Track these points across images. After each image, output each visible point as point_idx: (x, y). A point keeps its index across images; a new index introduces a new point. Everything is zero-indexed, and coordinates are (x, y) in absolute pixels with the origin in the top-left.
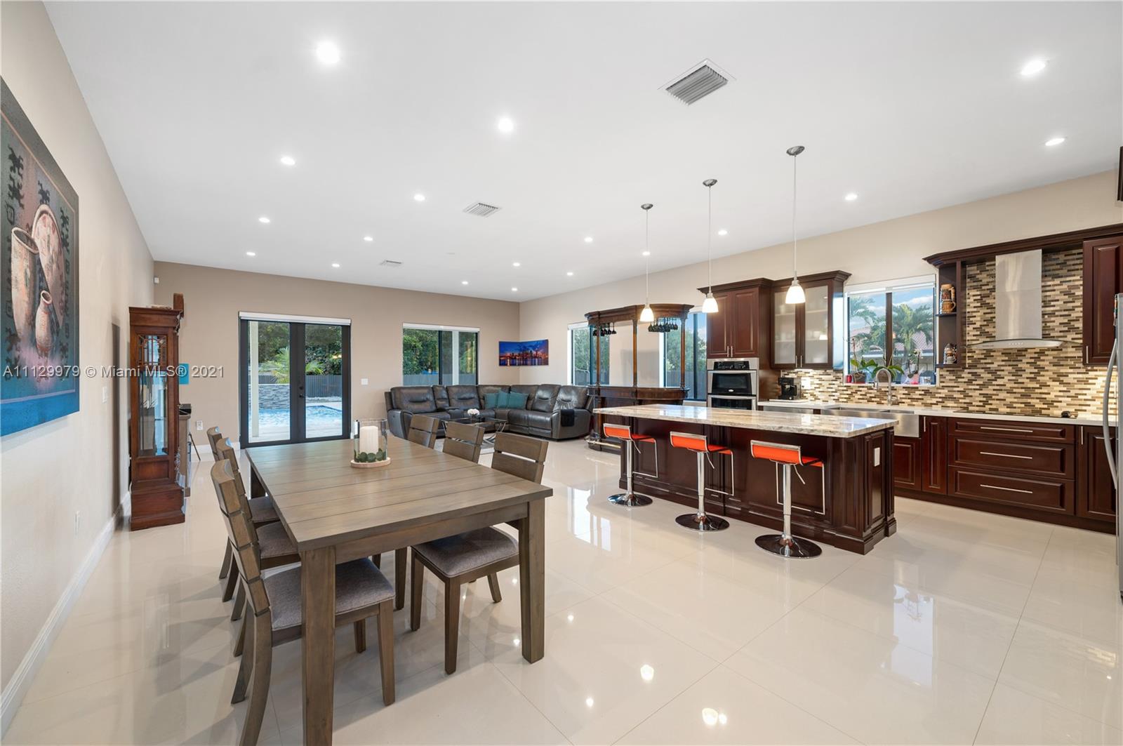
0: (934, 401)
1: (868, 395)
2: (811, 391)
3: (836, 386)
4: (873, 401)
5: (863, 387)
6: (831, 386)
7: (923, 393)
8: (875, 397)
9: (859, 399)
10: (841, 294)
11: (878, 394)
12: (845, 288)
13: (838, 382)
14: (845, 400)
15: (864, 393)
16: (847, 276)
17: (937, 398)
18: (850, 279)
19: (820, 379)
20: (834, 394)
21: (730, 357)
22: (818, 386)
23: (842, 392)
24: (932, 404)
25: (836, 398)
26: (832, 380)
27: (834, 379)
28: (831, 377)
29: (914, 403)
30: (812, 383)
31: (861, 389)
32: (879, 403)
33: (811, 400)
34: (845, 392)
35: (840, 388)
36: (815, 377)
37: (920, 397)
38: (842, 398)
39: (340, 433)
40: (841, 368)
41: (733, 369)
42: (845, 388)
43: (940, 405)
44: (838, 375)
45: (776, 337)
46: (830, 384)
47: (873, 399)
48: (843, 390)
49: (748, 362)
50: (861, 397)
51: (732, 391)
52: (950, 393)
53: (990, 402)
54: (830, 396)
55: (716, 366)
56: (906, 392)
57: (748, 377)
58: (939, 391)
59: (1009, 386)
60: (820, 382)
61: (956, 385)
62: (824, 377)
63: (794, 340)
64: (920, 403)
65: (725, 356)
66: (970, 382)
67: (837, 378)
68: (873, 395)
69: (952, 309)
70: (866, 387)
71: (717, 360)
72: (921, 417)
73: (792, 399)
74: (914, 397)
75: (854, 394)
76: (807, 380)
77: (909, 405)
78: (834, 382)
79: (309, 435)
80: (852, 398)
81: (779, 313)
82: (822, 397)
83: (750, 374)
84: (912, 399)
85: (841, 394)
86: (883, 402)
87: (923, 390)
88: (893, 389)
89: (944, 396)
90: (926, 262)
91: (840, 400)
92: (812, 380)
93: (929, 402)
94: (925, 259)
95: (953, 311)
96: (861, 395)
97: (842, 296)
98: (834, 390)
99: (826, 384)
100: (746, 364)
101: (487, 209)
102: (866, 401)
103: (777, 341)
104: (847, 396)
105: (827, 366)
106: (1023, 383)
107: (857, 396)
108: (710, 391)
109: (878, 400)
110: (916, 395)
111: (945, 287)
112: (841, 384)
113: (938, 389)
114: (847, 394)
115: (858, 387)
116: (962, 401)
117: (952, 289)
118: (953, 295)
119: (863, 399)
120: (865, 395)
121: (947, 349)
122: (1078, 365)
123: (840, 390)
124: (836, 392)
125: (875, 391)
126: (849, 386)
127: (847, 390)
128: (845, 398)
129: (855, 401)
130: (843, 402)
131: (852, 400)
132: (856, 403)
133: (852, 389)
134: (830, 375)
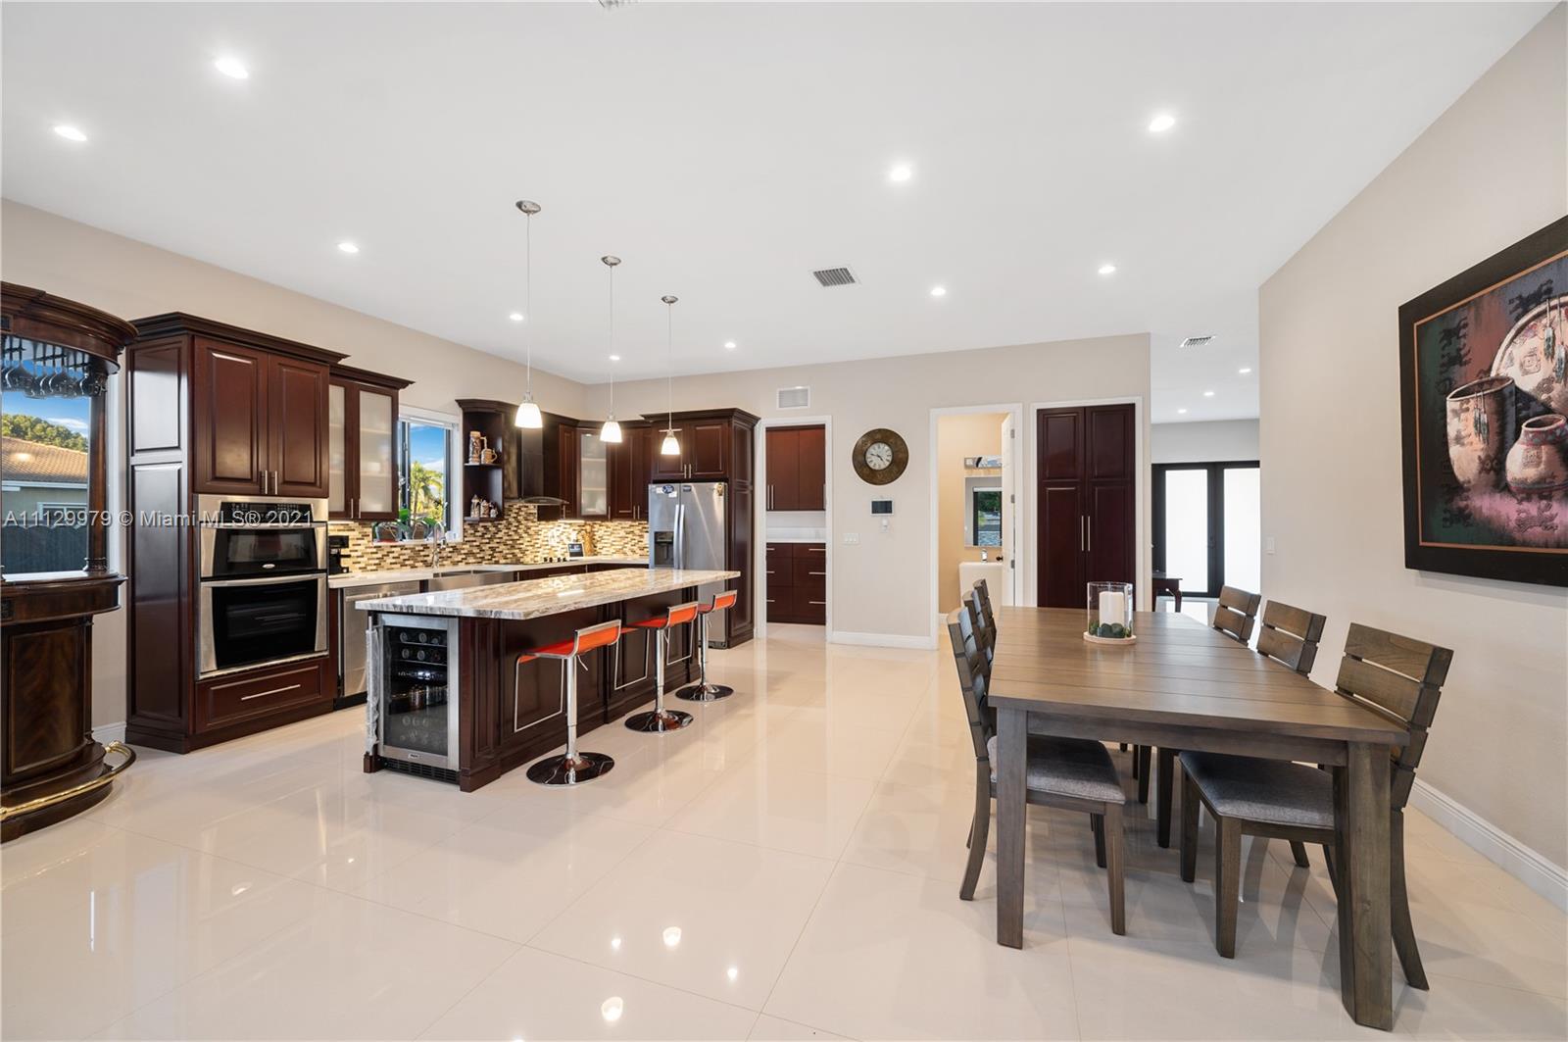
0: (459, 558)
1: (402, 557)
3: (362, 548)
4: (406, 565)
5: (395, 546)
6: (357, 548)
7: (451, 549)
8: (408, 560)
9: (391, 564)
11: (412, 554)
13: (365, 542)
14: (375, 567)
15: (396, 555)
17: (461, 554)
20: (359, 560)
21: (271, 494)
23: (370, 556)
24: (459, 562)
25: (363, 565)
26: (358, 539)
27: (360, 536)
28: (356, 534)
29: (445, 562)
31: (393, 549)
32: (413, 567)
34: (375, 556)
35: (369, 550)
37: (449, 555)
38: (371, 565)
42: (375, 550)
43: (464, 561)
44: (365, 530)
46: (353, 545)
47: (407, 562)
48: (372, 553)
49: (309, 506)
50: (394, 561)
51: (270, 566)
52: (471, 548)
54: (353, 563)
55: (228, 513)
58: (464, 546)
59: (506, 538)
61: (473, 539)
63: (341, 472)
64: (449, 562)
65: (261, 494)
66: (482, 536)
67: (364, 536)
68: (406, 557)
69: (493, 460)
70: (400, 546)
71: (223, 498)
74: (445, 555)
75: (385, 558)
78: (359, 542)
80: (382, 564)
83: (314, 530)
84: (443, 558)
85: (368, 559)
86: (415, 563)
87: (452, 547)
89: (466, 551)
91: (369, 568)
93: (456, 559)
95: (494, 462)
96: (394, 558)
98: (359, 554)
100: (307, 509)
102: (398, 565)
104: (377, 561)
105: (390, 516)
106: (511, 535)
107: (389, 560)
109: (411, 562)
110: (446, 552)
111: (475, 434)
112: (370, 545)
113: (463, 544)
114: (378, 558)
115: (392, 547)
116: (478, 556)
117: (485, 438)
118: (486, 445)
119: (395, 563)
120: (398, 558)
121: (475, 501)
122: (536, 520)
123: (367, 553)
124: (362, 556)
125: (409, 551)
126: (380, 547)
127: (376, 553)
128: (375, 564)
129: (385, 568)
130: (372, 570)
131: (383, 567)
132: (387, 568)
133: (383, 550)
134: (353, 530)
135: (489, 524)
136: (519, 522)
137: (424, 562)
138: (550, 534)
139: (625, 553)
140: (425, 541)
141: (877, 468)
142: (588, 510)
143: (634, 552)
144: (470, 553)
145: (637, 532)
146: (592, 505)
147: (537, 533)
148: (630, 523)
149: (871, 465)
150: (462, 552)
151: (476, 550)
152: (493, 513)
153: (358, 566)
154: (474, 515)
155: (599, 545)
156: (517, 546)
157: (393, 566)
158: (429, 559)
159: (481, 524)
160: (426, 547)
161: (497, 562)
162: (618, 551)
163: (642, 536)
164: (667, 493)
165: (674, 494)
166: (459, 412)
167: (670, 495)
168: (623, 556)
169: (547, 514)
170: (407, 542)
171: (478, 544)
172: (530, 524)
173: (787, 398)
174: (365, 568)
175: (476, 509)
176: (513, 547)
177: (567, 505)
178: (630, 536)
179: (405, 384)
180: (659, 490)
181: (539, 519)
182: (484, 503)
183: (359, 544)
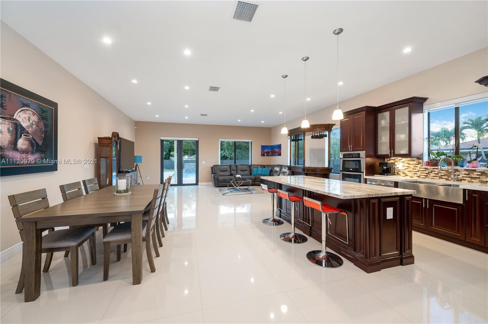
1: (440, 174)
2: (403, 171)
3: (418, 168)
4: (443, 178)
5: (436, 169)
6: (416, 168)
7: (480, 174)
8: (444, 176)
9: (433, 176)
10: (421, 111)
11: (447, 173)
12: (424, 107)
13: (419, 166)
14: (424, 177)
15: (437, 173)
16: (425, 99)
18: (427, 101)
19: (409, 164)
20: (417, 173)
21: (350, 151)
22: (407, 168)
23: (422, 172)
25: (418, 175)
26: (416, 164)
28: (415, 162)
29: (473, 180)
30: (403, 166)
31: (434, 170)
32: (447, 179)
33: (403, 176)
35: (422, 169)
36: (406, 162)
37: (478, 176)
38: (422, 175)
39: (195, 182)
40: (422, 157)
41: (352, 157)
42: (424, 169)
44: (420, 161)
45: (379, 139)
46: (414, 167)
47: (443, 177)
48: (423, 171)
49: (359, 153)
50: (435, 175)
51: (352, 169)
54: (414, 174)
55: (344, 156)
56: (467, 173)
57: (359, 161)
60: (408, 165)
62: (411, 162)
63: (389, 141)
64: (477, 180)
65: (348, 151)
67: (419, 163)
68: (443, 174)
70: (439, 169)
71: (345, 153)
72: (464, 190)
73: (387, 175)
74: (473, 176)
75: (430, 173)
76: (400, 164)
77: (468, 182)
78: (417, 166)
79: (184, 183)
80: (428, 176)
81: (381, 125)
82: (410, 174)
83: (360, 160)
84: (472, 178)
85: (421, 173)
87: (479, 172)
88: (456, 170)
90: (478, 84)
91: (421, 177)
92: (403, 164)
93: (484, 180)
94: (477, 82)
97: (423, 112)
98: (417, 170)
99: (412, 166)
100: (359, 154)
101: (214, 89)
102: (438, 178)
103: (379, 142)
104: (426, 174)
105: (409, 155)
107: (432, 175)
108: (341, 170)
109: (447, 177)
110: (475, 175)
112: (422, 167)
114: (426, 173)
115: (433, 169)
119: (436, 176)
123: (421, 171)
125: (445, 172)
126: (427, 168)
127: (425, 171)
128: (424, 176)
129: (431, 178)
130: (423, 178)
131: (429, 177)
132: (431, 179)
133: (429, 170)
134: (415, 161)
157: (434, 178)
183: (417, 167)
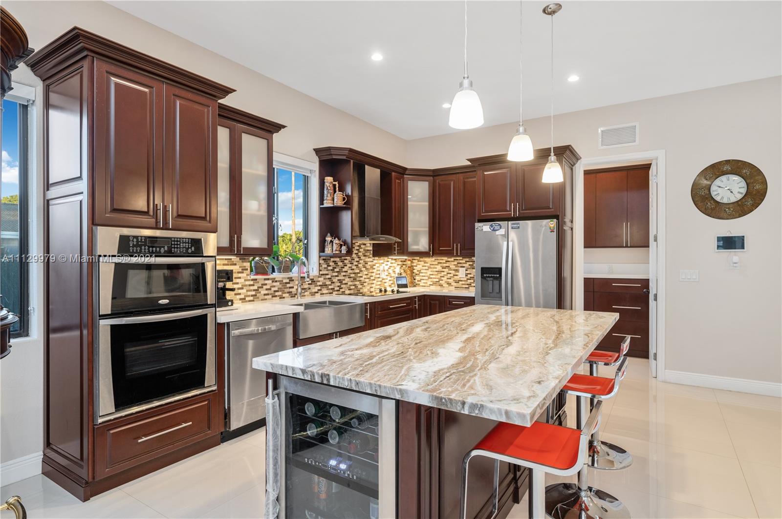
1: (273, 289)
3: (242, 281)
4: (276, 296)
5: (268, 279)
6: (237, 281)
7: (310, 282)
8: (278, 291)
9: (265, 295)
11: (280, 286)
13: (244, 275)
14: (252, 298)
15: (268, 287)
17: (317, 286)
20: (240, 291)
21: (165, 228)
23: (248, 288)
24: (315, 293)
25: (242, 296)
26: (239, 273)
27: (240, 270)
28: (237, 268)
29: (306, 294)
31: (266, 282)
34: (252, 288)
35: (248, 283)
38: (249, 296)
41: (169, 254)
42: (252, 283)
43: (320, 293)
44: (245, 264)
46: (235, 278)
47: (277, 294)
48: (250, 285)
50: (266, 292)
52: (325, 281)
53: (342, 286)
54: (235, 294)
58: (320, 279)
59: (350, 271)
61: (326, 272)
65: (156, 228)
66: (333, 270)
67: (244, 270)
68: (276, 289)
69: (343, 202)
70: (271, 279)
71: (126, 231)
74: (305, 287)
75: (260, 290)
80: (258, 295)
85: (247, 291)
86: (284, 295)
87: (310, 279)
89: (320, 283)
91: (247, 299)
93: (314, 291)
95: (345, 204)
96: (267, 289)
98: (240, 286)
102: (271, 296)
106: (353, 269)
107: (263, 292)
109: (280, 293)
111: (329, 180)
112: (249, 278)
113: (319, 277)
114: (254, 290)
115: (265, 279)
116: (330, 287)
117: (336, 183)
118: (337, 189)
119: (268, 294)
120: (270, 289)
121: (329, 239)
122: (371, 256)
123: (246, 285)
124: (242, 288)
125: (278, 284)
126: (256, 280)
127: (253, 285)
128: (252, 296)
129: (260, 299)
130: (250, 301)
131: (258, 298)
132: (262, 300)
133: (258, 282)
134: (235, 264)
135: (338, 259)
136: (360, 258)
137: (290, 293)
138: (381, 268)
139: (441, 285)
140: (290, 275)
141: (725, 201)
142: (413, 248)
143: (449, 284)
144: (324, 285)
145: (453, 267)
146: (417, 243)
147: (372, 267)
148: (446, 258)
149: (718, 199)
150: (319, 284)
151: (328, 283)
152: (344, 249)
153: (238, 297)
154: (328, 250)
155: (417, 278)
156: (358, 279)
157: (266, 297)
158: (294, 290)
159: (332, 259)
160: (291, 280)
161: (343, 293)
162: (434, 283)
163: (457, 271)
164: (494, 230)
165: (502, 232)
166: (316, 160)
167: (497, 233)
168: (439, 288)
169: (380, 251)
170: (276, 275)
171: (329, 276)
172: (367, 259)
173: (611, 137)
174: (245, 299)
175: (330, 246)
176: (355, 279)
177: (398, 243)
178: (446, 270)
179: (278, 127)
180: (486, 227)
181: (374, 256)
182: (336, 241)
183: (240, 278)
